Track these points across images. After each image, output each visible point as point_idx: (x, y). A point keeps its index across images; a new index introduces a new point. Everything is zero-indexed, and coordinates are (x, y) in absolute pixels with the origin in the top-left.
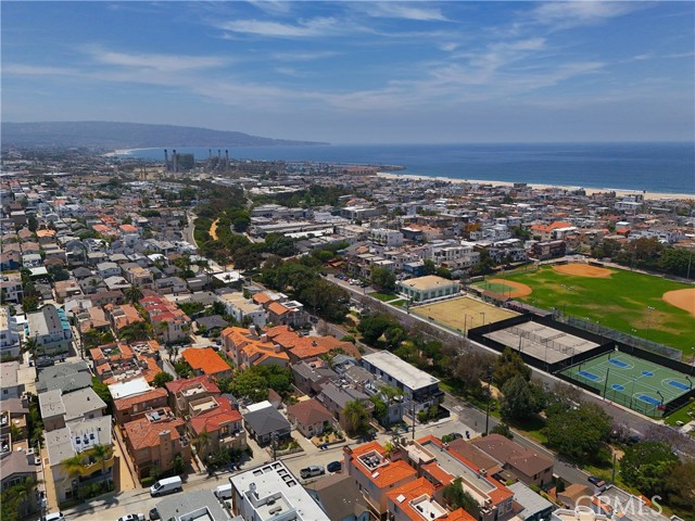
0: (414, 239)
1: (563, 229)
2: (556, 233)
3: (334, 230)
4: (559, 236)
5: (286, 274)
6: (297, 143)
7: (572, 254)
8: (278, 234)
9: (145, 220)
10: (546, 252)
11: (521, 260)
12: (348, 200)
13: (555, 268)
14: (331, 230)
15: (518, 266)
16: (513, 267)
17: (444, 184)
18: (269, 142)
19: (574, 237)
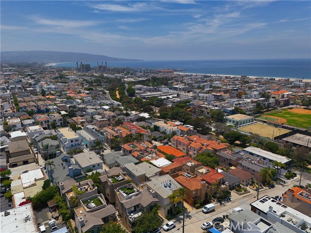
0: (218, 98)
1: (288, 93)
2: (284, 95)
3: (177, 95)
4: (285, 96)
5: (177, 113)
6: (130, 60)
7: (292, 104)
8: (155, 97)
9: (88, 92)
10: (282, 103)
11: (272, 107)
12: (172, 83)
13: (289, 110)
14: (176, 95)
15: (272, 110)
16: (270, 110)
17: (208, 76)
18: (117, 59)
19: (293, 97)
